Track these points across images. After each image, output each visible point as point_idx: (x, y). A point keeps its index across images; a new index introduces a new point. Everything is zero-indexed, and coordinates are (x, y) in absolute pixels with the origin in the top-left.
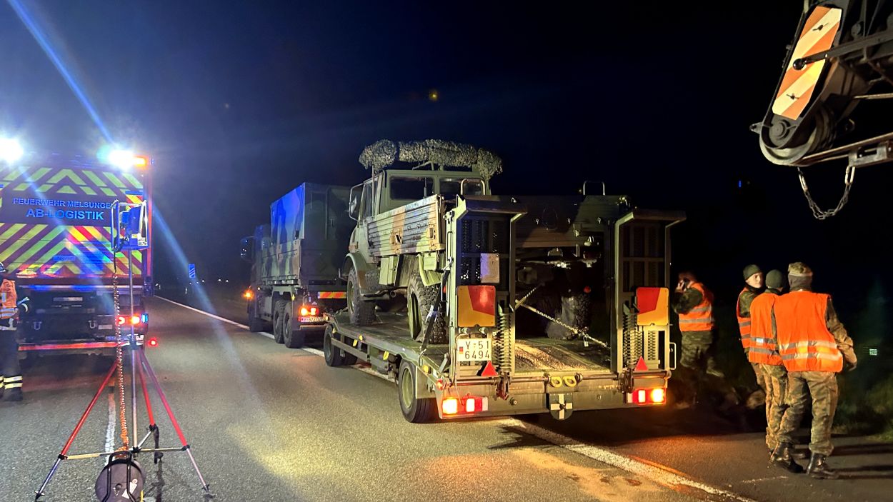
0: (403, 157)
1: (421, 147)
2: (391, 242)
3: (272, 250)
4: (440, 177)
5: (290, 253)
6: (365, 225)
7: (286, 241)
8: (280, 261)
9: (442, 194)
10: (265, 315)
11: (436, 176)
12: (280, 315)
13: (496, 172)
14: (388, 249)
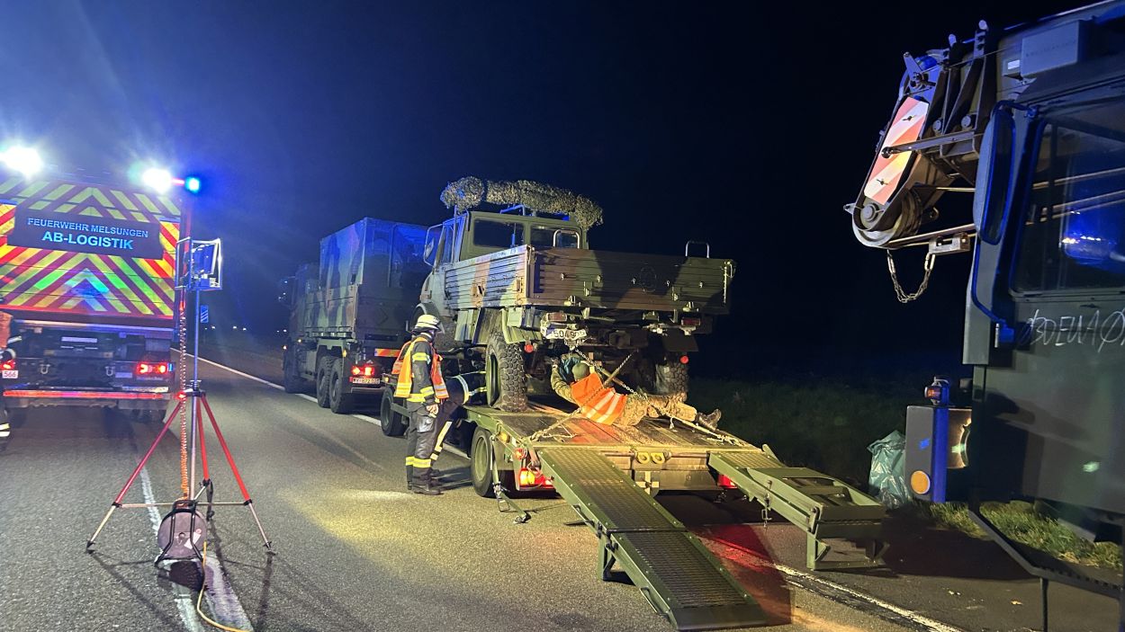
0: (490, 198)
1: (513, 189)
2: (471, 293)
3: (320, 295)
4: (531, 224)
5: (343, 301)
6: (442, 272)
7: (339, 286)
8: (329, 309)
9: (533, 243)
10: (307, 373)
11: (528, 223)
12: (327, 373)
13: (595, 223)
14: (469, 301)
